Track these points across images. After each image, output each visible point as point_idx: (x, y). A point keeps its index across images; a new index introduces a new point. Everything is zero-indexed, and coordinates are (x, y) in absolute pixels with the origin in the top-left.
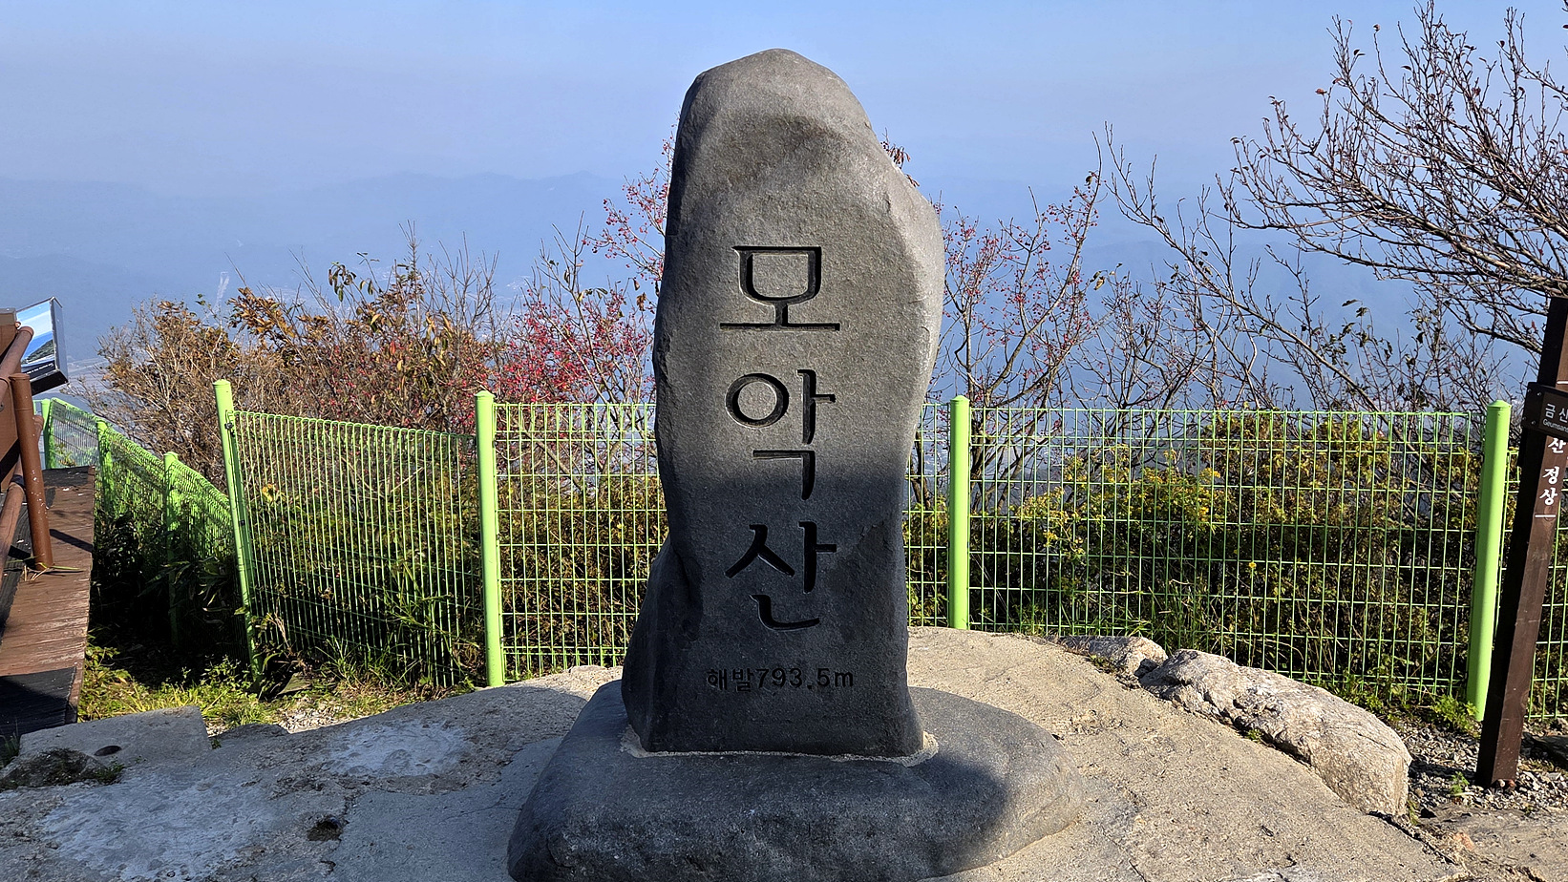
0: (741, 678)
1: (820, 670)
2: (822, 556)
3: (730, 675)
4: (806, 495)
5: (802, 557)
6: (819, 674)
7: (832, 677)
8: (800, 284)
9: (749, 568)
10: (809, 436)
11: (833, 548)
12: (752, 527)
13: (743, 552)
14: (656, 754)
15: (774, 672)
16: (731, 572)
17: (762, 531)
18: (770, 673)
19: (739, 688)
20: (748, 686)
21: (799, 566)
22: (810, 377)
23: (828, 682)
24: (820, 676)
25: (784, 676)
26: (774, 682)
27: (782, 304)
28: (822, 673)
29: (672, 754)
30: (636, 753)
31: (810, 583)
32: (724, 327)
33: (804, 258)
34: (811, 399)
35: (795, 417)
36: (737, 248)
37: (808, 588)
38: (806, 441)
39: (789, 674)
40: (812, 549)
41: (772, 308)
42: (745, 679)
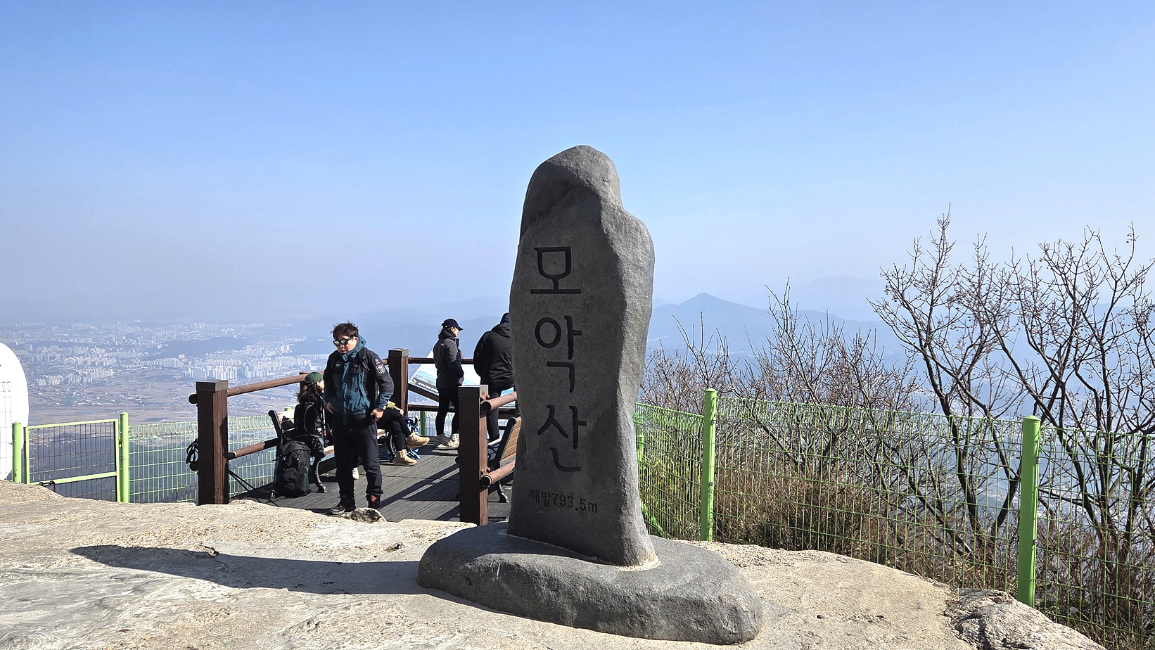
1: (581, 499)
2: (580, 428)
4: (571, 390)
5: (571, 427)
7: (587, 506)
8: (562, 268)
9: (547, 431)
11: (584, 424)
12: (548, 406)
13: (544, 421)
14: (508, 535)
15: (560, 496)
16: (539, 434)
17: (551, 408)
19: (545, 503)
20: (548, 503)
21: (570, 432)
22: (569, 320)
23: (585, 508)
24: (581, 503)
25: (565, 499)
26: (560, 503)
27: (555, 279)
28: (583, 501)
29: (514, 536)
31: (575, 444)
32: (532, 292)
33: (563, 254)
34: (571, 333)
35: (563, 344)
36: (535, 249)
37: (575, 447)
38: (570, 358)
39: (567, 499)
40: (576, 423)
41: (551, 281)
42: (547, 498)
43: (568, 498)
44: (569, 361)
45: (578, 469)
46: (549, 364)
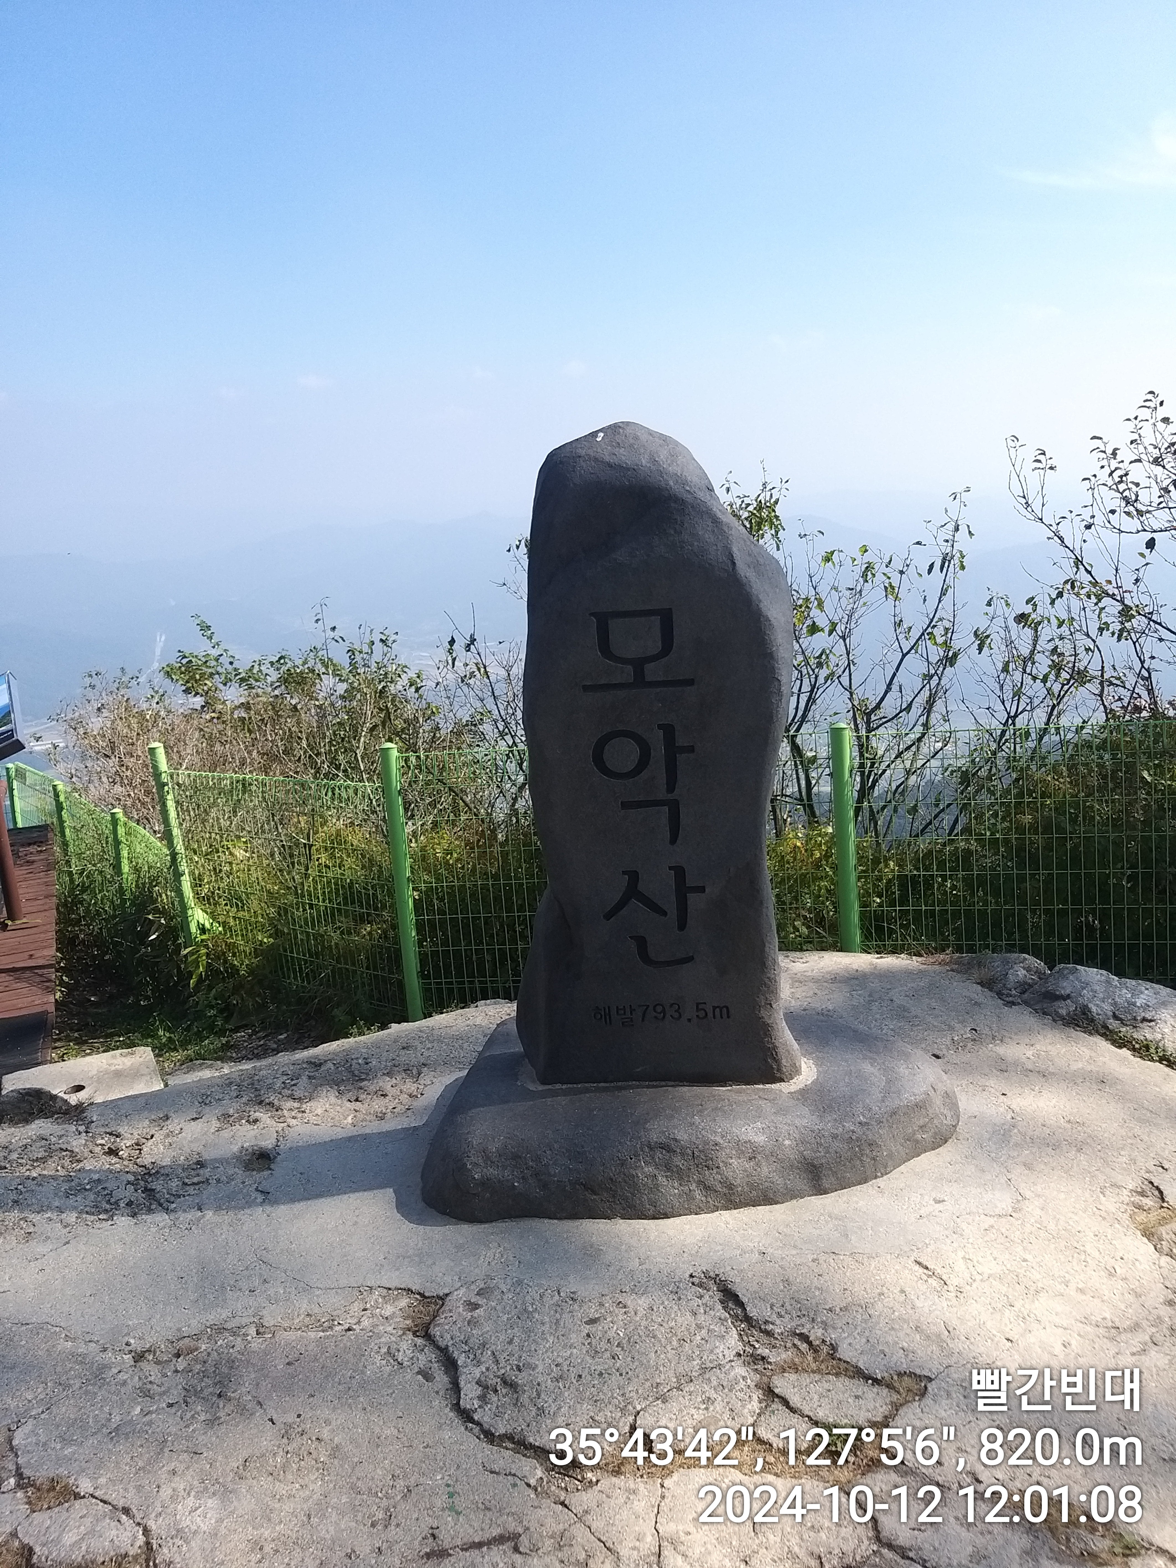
0: (625, 1013)
1: (698, 1004)
2: (692, 897)
3: (614, 1012)
4: (673, 842)
5: (673, 898)
6: (697, 1007)
7: (709, 1010)
8: (654, 645)
9: (624, 912)
10: (671, 788)
11: (702, 889)
12: (624, 873)
13: (618, 897)
14: (550, 1087)
15: (655, 1007)
16: (608, 916)
17: (634, 877)
18: (651, 1008)
19: (623, 1023)
20: (632, 1021)
21: (671, 906)
22: (669, 731)
23: (706, 1014)
24: (698, 1009)
25: (664, 1011)
26: (656, 1017)
27: (639, 664)
28: (700, 1007)
29: (564, 1087)
30: (532, 1087)
31: (682, 925)
32: (586, 688)
33: (656, 620)
34: (672, 751)
35: (657, 769)
36: (592, 614)
37: (682, 928)
38: (670, 791)
39: (668, 1009)
40: (682, 890)
41: (630, 668)
42: (628, 1014)
43: (672, 1006)
44: (669, 796)
45: (691, 959)
46: (625, 805)
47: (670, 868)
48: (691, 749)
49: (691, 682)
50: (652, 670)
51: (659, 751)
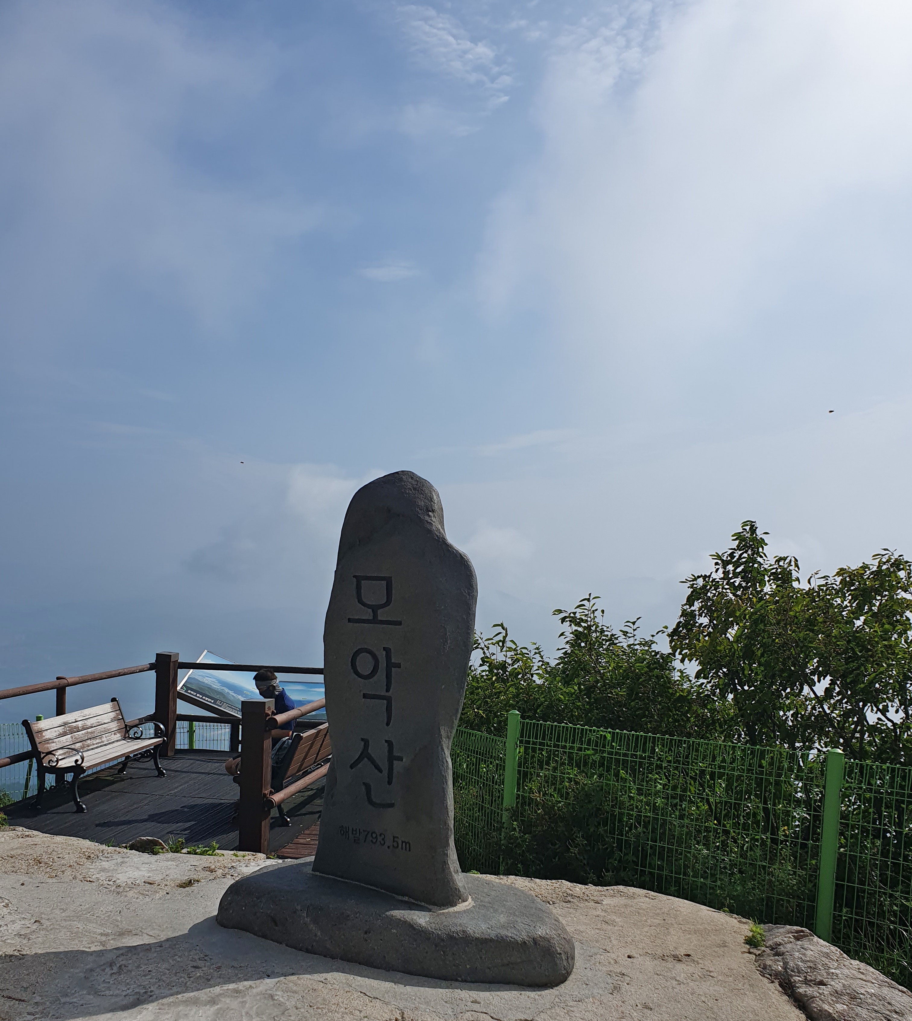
0: (356, 834)
1: (394, 837)
2: (396, 763)
3: (350, 832)
4: (388, 724)
5: (387, 763)
6: (394, 839)
7: (400, 843)
8: (382, 598)
9: (360, 765)
11: (400, 759)
12: (362, 740)
13: (358, 755)
15: (372, 834)
16: (352, 767)
17: (366, 742)
18: (370, 834)
19: (355, 840)
20: (359, 840)
21: (384, 766)
22: (388, 652)
23: (398, 845)
24: (394, 841)
25: (376, 837)
26: (371, 841)
27: (375, 609)
28: (396, 839)
29: (321, 874)
31: (390, 780)
32: (350, 620)
33: (384, 583)
34: (390, 665)
35: (381, 675)
36: (354, 576)
37: (390, 783)
38: (388, 690)
39: (378, 837)
40: (391, 758)
41: (370, 611)
42: (358, 834)
43: (380, 835)
44: (387, 694)
45: (392, 805)
46: (365, 696)
47: (386, 741)
48: (398, 666)
49: (399, 623)
50: (382, 615)
51: (383, 664)
